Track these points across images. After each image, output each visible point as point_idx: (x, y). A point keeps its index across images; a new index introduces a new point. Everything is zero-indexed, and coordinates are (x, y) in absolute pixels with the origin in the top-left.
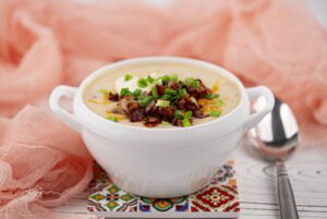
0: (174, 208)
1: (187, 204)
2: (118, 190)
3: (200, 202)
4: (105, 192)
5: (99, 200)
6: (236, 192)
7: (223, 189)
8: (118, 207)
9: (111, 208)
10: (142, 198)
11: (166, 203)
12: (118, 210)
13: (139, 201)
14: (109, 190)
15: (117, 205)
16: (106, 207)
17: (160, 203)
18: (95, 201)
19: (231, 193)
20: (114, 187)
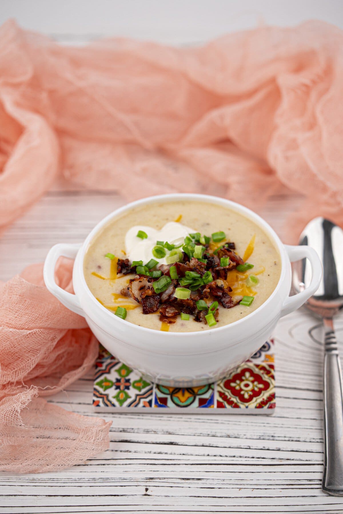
0: (196, 403)
1: (212, 397)
2: (129, 371)
3: (228, 393)
4: (113, 376)
5: (106, 388)
6: (273, 377)
7: (257, 371)
8: (129, 401)
9: (121, 402)
10: (158, 386)
11: (187, 394)
12: (129, 406)
13: (155, 390)
14: (118, 371)
15: (128, 397)
16: (114, 401)
17: (180, 395)
18: (101, 390)
19: (266, 378)
20: (124, 367)
